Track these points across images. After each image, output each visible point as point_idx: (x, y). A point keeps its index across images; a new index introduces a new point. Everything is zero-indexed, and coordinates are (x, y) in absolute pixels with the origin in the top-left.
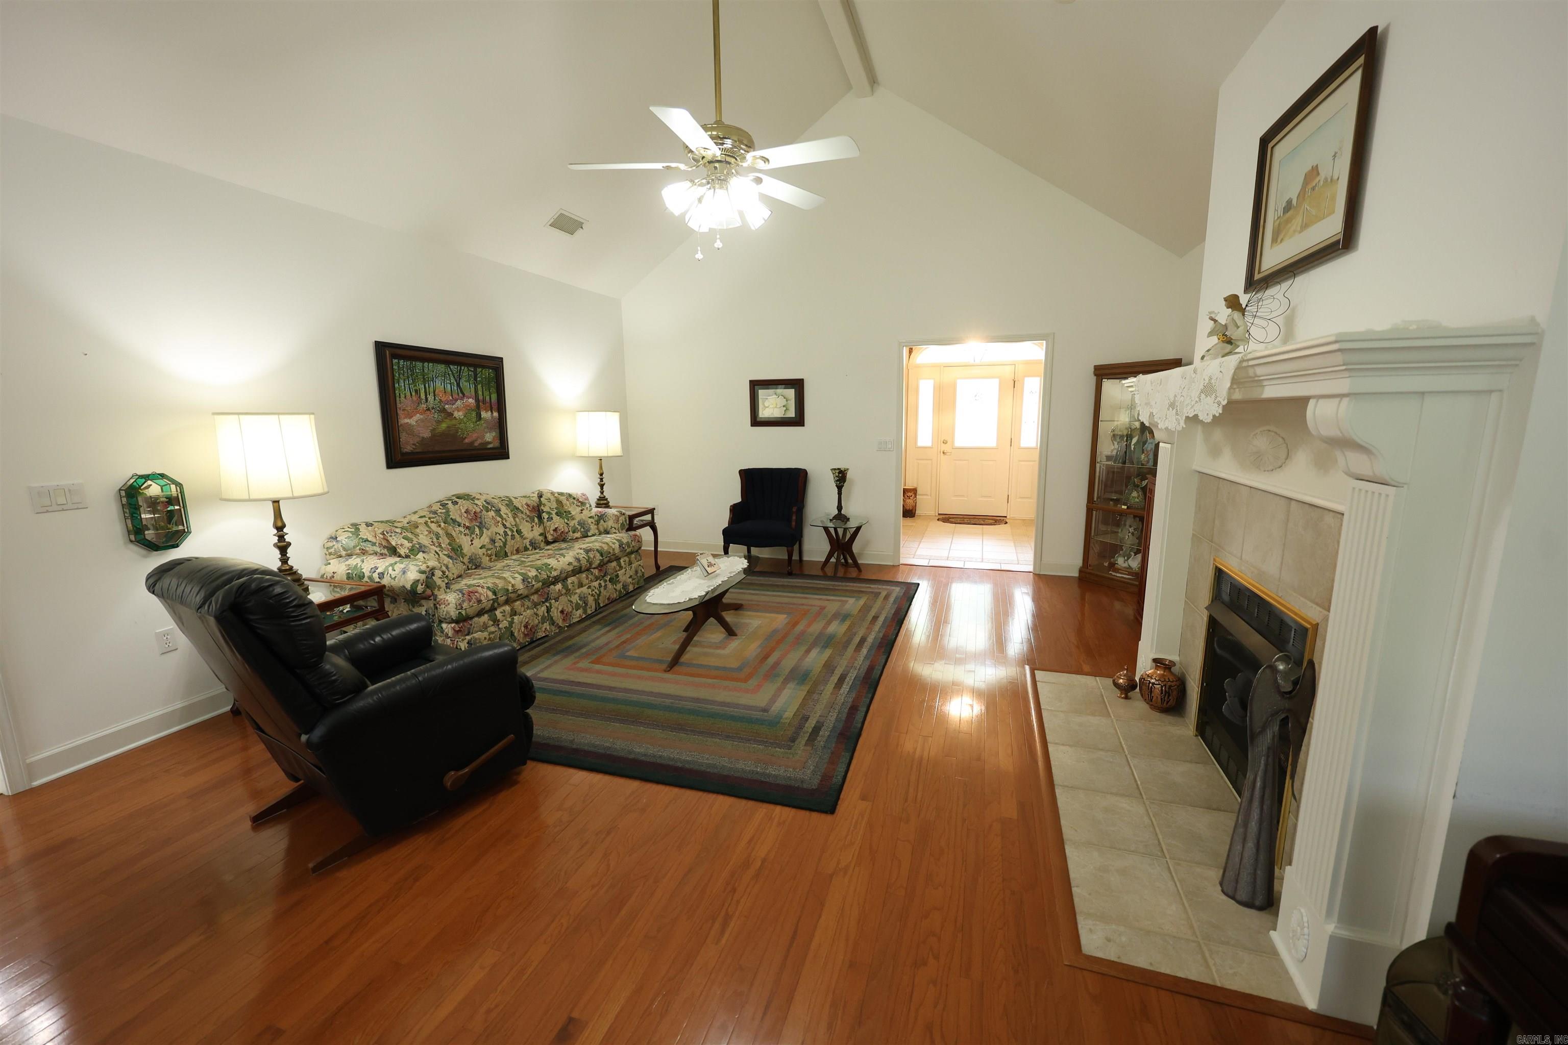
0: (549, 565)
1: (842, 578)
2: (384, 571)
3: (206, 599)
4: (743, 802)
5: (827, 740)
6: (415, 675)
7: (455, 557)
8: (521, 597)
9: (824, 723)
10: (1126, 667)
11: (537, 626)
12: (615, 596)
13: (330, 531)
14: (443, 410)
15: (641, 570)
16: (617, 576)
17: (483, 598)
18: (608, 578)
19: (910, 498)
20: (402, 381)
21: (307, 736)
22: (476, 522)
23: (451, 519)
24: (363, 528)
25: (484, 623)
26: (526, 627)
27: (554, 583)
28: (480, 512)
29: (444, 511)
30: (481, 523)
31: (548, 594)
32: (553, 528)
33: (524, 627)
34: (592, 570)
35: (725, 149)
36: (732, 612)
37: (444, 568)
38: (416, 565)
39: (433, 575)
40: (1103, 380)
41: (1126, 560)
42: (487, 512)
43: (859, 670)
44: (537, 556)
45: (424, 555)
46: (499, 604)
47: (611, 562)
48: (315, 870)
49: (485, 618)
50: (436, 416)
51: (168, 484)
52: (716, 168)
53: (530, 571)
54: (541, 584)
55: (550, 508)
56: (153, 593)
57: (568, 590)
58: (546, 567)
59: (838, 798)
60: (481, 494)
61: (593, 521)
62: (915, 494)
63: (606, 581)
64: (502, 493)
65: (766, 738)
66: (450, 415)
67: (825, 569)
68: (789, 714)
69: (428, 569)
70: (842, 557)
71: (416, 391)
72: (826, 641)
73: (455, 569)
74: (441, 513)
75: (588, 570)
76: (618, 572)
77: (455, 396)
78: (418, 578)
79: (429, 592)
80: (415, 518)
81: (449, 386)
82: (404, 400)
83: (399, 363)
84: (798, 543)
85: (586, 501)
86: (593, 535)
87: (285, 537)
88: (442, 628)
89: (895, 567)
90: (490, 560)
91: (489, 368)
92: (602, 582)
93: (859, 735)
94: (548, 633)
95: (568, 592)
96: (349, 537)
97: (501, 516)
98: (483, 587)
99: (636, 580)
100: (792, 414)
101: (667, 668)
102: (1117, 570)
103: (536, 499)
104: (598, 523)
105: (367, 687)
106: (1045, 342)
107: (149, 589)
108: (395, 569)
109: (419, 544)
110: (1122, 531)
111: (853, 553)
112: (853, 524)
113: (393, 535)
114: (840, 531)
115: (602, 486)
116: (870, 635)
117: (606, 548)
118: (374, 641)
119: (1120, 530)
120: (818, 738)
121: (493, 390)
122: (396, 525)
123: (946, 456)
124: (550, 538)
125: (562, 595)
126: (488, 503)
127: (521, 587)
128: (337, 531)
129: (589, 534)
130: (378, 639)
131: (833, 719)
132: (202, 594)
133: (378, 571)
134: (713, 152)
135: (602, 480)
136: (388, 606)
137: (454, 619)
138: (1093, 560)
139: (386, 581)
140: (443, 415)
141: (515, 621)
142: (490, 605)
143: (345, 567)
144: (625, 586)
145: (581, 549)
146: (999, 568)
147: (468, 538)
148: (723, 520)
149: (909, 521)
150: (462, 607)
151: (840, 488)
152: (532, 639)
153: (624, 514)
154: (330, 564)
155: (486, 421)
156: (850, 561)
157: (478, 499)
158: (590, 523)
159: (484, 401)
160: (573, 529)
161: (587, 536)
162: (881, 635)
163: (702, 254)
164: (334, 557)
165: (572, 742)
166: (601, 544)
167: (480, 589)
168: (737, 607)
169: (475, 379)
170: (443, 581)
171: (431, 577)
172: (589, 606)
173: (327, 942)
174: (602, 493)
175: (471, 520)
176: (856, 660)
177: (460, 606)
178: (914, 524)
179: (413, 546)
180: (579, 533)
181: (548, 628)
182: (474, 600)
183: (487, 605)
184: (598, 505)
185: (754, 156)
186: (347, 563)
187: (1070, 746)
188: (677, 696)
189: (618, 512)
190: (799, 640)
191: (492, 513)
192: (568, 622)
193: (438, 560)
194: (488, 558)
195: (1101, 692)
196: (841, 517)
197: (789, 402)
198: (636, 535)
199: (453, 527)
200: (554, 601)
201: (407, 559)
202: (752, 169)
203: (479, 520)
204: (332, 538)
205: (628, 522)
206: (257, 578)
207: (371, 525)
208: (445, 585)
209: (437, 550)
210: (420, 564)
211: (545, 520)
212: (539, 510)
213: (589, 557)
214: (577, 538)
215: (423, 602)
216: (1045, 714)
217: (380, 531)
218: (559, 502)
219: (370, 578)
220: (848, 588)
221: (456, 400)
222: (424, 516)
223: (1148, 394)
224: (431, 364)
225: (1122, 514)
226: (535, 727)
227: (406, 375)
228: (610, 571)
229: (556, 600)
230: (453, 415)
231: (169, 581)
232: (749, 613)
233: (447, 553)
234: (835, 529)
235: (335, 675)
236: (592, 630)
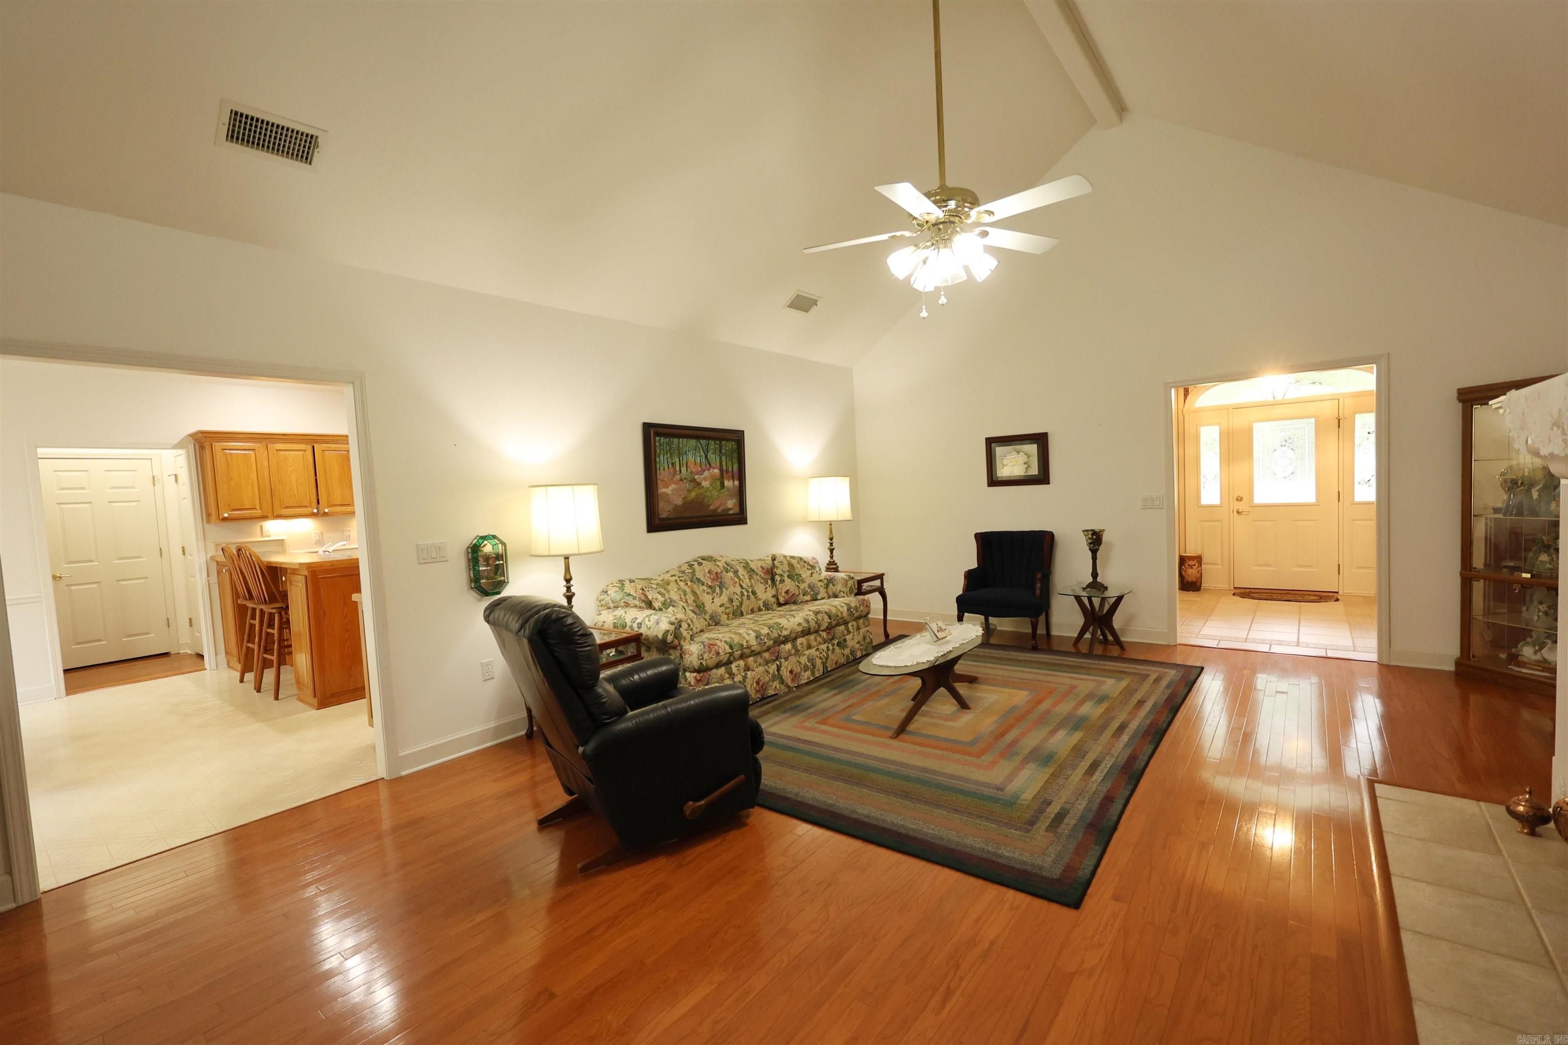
0: (780, 624)
1: (1098, 655)
2: (642, 622)
3: (522, 626)
4: (971, 880)
5: (1072, 829)
6: (665, 707)
7: (698, 612)
8: (754, 654)
9: (1069, 810)
10: (1528, 790)
11: (768, 683)
12: (842, 660)
13: (602, 587)
14: (694, 480)
15: (869, 637)
16: (845, 640)
17: (721, 651)
18: (836, 642)
19: (1192, 568)
20: (662, 456)
21: (583, 748)
22: (717, 582)
23: (697, 578)
24: (627, 583)
25: (721, 675)
26: (758, 683)
27: (784, 642)
28: (721, 573)
29: (691, 571)
30: (721, 583)
31: (779, 652)
32: (784, 590)
33: (756, 683)
34: (820, 632)
35: (949, 210)
36: (965, 684)
37: (689, 621)
38: (668, 617)
39: (680, 626)
40: (1474, 407)
41: (1538, 651)
42: (727, 572)
43: (1117, 758)
44: (770, 616)
45: (674, 609)
46: (734, 658)
47: (839, 626)
48: (583, 870)
49: (722, 670)
50: (687, 486)
51: (498, 544)
52: (940, 229)
53: (762, 629)
54: (772, 642)
55: (782, 570)
56: (488, 622)
57: (797, 651)
58: (777, 626)
59: (1084, 894)
60: (722, 556)
61: (823, 585)
62: (1200, 562)
63: (833, 645)
64: (740, 556)
65: (1000, 817)
66: (699, 484)
67: (1078, 645)
68: (1028, 795)
69: (677, 621)
70: (1099, 632)
71: (672, 464)
72: (1076, 723)
73: (699, 623)
74: (688, 573)
75: (816, 632)
76: (846, 637)
77: (704, 467)
78: (668, 629)
79: (676, 642)
80: (667, 577)
81: (699, 458)
82: (663, 474)
83: (660, 440)
84: (1044, 614)
85: (816, 565)
86: (822, 599)
87: (572, 588)
88: (685, 676)
89: (1171, 648)
90: (728, 619)
91: (732, 440)
92: (830, 645)
93: (1115, 828)
94: (777, 692)
95: (797, 652)
96: (616, 592)
97: (738, 577)
98: (721, 641)
99: (865, 646)
100: (1034, 471)
101: (893, 735)
102: (1523, 664)
103: (770, 562)
104: (827, 586)
105: (627, 712)
106: (1375, 366)
107: (486, 621)
108: (651, 619)
109: (670, 599)
110: (1527, 609)
111: (1114, 628)
112: (1112, 593)
113: (650, 589)
114: (1096, 601)
115: (832, 551)
116: (1133, 721)
117: (834, 611)
118: (633, 678)
119: (1524, 608)
120: (1062, 825)
121: (735, 460)
122: (652, 582)
123: (1241, 516)
124: (782, 600)
125: (791, 655)
126: (728, 565)
127: (755, 643)
128: (608, 586)
129: (819, 597)
130: (636, 677)
131: (1082, 807)
132: (520, 622)
133: (637, 621)
134: (936, 215)
135: (831, 544)
136: (644, 653)
137: (696, 668)
138: (1478, 648)
139: (643, 630)
140: (693, 484)
141: (748, 676)
142: (726, 659)
143: (612, 617)
144: (852, 652)
145: (810, 611)
146: (1324, 655)
147: (710, 597)
148: (958, 587)
149: (1191, 596)
150: (703, 658)
151: (1094, 552)
152: (763, 695)
153: (852, 578)
154: (601, 614)
155: (728, 489)
156: (1110, 638)
157: (719, 561)
158: (820, 587)
159: (727, 472)
160: (804, 592)
161: (817, 600)
162: (1148, 722)
163: (926, 311)
164: (605, 608)
165: (796, 795)
166: (829, 607)
167: (718, 642)
168: (972, 680)
169: (720, 451)
170: (688, 633)
171: (679, 629)
172: (817, 668)
173: (589, 931)
174: (832, 557)
175: (713, 580)
176: (1114, 747)
177: (701, 657)
178: (1199, 599)
179: (665, 600)
180: (809, 596)
181: (778, 687)
182: (713, 652)
183: (724, 658)
184: (828, 569)
185: (978, 212)
186: (614, 614)
187: (1428, 883)
188: (905, 764)
189: (847, 575)
190: (1042, 720)
191: (731, 574)
192: (797, 682)
193: (685, 614)
194: (726, 616)
195: (1488, 822)
196: (1096, 585)
197: (1031, 458)
198: (864, 600)
199: (698, 586)
200: (783, 660)
201: (659, 612)
202: (978, 224)
203: (720, 580)
204: (603, 592)
205: (856, 587)
206: (556, 610)
207: (634, 581)
208: (689, 637)
209: (685, 605)
210: (671, 616)
211: (778, 582)
212: (772, 573)
213: (817, 619)
214: (807, 601)
215: (671, 651)
216: (1388, 839)
217: (640, 587)
218: (791, 565)
219: (631, 627)
220: (1107, 668)
221: (704, 471)
222: (675, 575)
223: (1523, 414)
224: (685, 440)
225: (1524, 584)
226: (763, 777)
227: (665, 450)
228: (838, 635)
229: (786, 659)
230: (701, 484)
231: (498, 614)
232: (984, 687)
233: (692, 608)
234: (1090, 598)
235: (604, 698)
236: (819, 692)
